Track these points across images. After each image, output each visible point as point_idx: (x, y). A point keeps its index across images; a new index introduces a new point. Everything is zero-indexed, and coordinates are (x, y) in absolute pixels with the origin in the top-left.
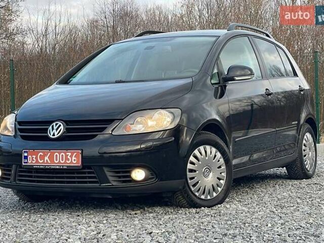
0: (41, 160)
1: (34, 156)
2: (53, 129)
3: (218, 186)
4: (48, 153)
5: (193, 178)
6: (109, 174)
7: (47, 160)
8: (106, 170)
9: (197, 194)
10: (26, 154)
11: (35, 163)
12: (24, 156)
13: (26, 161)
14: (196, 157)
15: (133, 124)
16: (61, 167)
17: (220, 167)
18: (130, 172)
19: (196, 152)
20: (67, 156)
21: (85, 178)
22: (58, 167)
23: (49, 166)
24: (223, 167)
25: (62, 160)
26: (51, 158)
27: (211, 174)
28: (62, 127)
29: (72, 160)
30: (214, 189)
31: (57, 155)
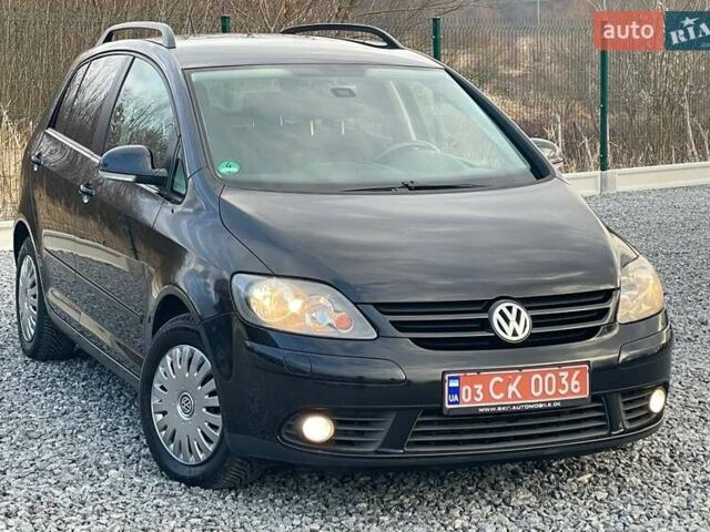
0: (497, 394)
1: (479, 387)
4: (515, 376)
7: (514, 392)
10: (454, 384)
11: (481, 402)
16: (549, 405)
20: (559, 379)
22: (541, 406)
23: (519, 405)
25: (550, 389)
26: (524, 388)
29: (570, 386)
31: (537, 380)
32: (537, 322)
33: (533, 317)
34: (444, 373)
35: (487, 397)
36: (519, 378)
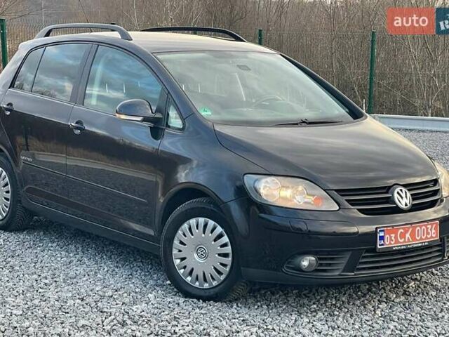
0: (401, 239)
1: (393, 235)
4: (409, 228)
10: (382, 234)
11: (395, 243)
12: (380, 237)
13: (382, 242)
16: (423, 244)
20: (427, 229)
23: (410, 245)
31: (418, 230)
32: (414, 197)
33: (412, 195)
34: (376, 228)
35: (397, 241)
36: (411, 229)
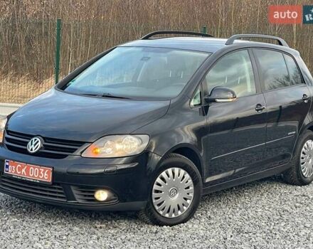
0: (19, 171)
1: (14, 167)
2: (32, 144)
3: (183, 205)
5: (158, 198)
6: (75, 192)
7: (24, 172)
8: (72, 188)
9: (161, 213)
11: (14, 173)
12: (6, 165)
13: (7, 170)
14: (162, 179)
15: (103, 147)
16: (35, 181)
17: (188, 188)
18: (94, 192)
19: (164, 174)
20: (40, 171)
21: (55, 192)
22: (32, 180)
23: (25, 178)
24: (192, 188)
25: (36, 175)
26: (27, 171)
27: (178, 195)
28: (39, 143)
29: (44, 176)
30: (179, 209)
31: (32, 170)
36: (26, 167)
